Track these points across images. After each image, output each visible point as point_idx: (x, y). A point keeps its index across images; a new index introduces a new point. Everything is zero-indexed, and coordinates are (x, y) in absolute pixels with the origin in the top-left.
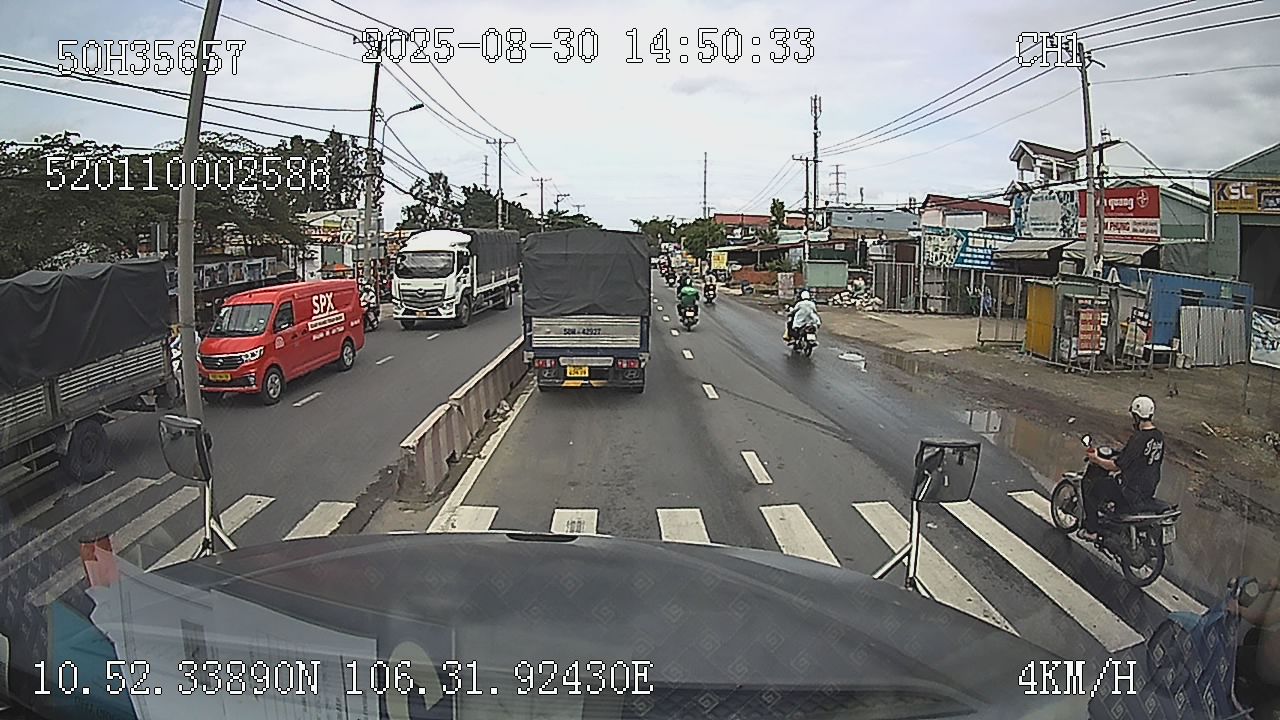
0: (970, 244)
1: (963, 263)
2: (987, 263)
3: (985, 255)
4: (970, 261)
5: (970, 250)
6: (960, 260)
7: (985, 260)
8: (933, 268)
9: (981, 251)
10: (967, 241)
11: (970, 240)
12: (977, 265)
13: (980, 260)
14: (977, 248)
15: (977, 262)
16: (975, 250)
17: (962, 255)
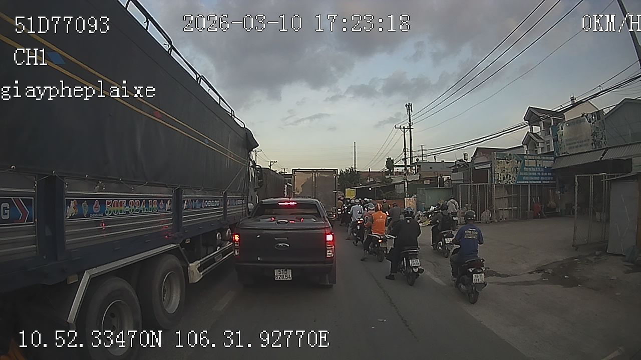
0: (526, 165)
1: (522, 180)
2: (538, 178)
3: (537, 172)
4: (527, 178)
5: (526, 169)
6: (520, 178)
7: (537, 176)
8: (502, 186)
9: (534, 170)
10: (524, 162)
11: (526, 161)
12: (532, 180)
13: (534, 176)
14: (531, 167)
15: (532, 178)
16: (530, 169)
17: (521, 174)
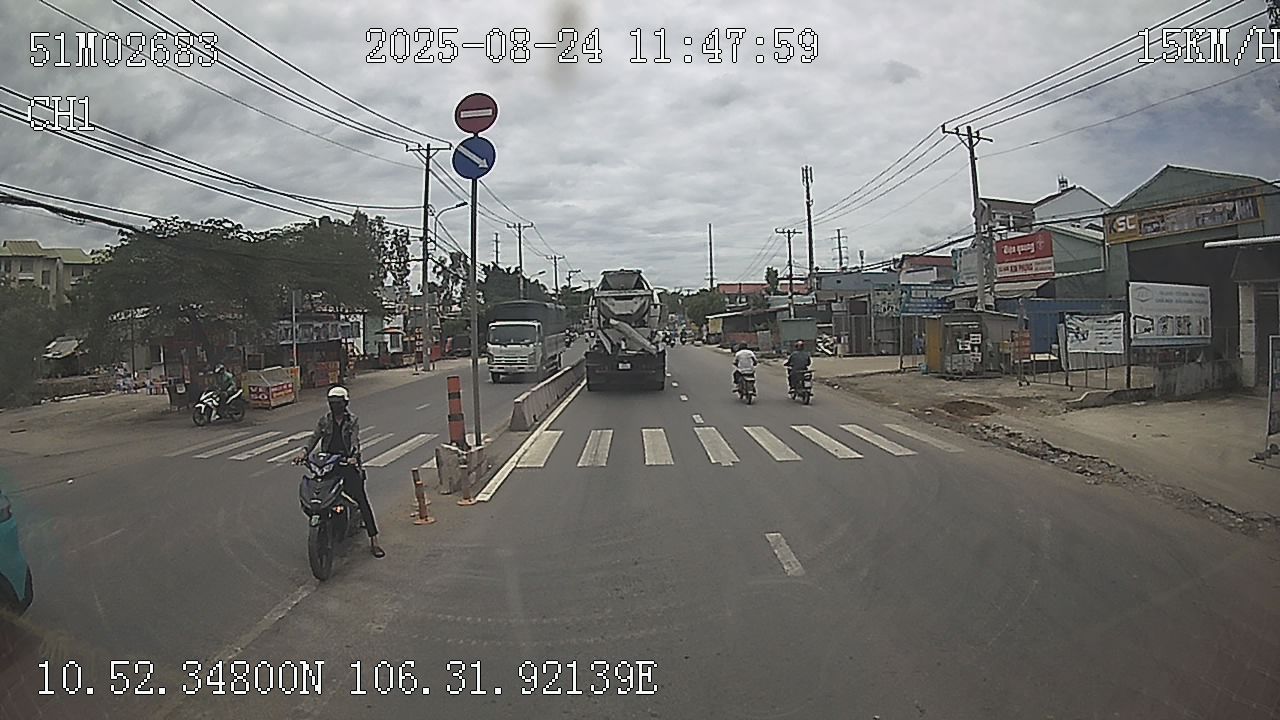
0: (913, 296)
1: (907, 312)
4: (914, 310)
5: (912, 300)
6: (905, 310)
8: (881, 318)
9: (923, 301)
10: (910, 293)
11: (913, 292)
13: (924, 308)
14: (919, 298)
16: (918, 301)
17: (907, 305)
